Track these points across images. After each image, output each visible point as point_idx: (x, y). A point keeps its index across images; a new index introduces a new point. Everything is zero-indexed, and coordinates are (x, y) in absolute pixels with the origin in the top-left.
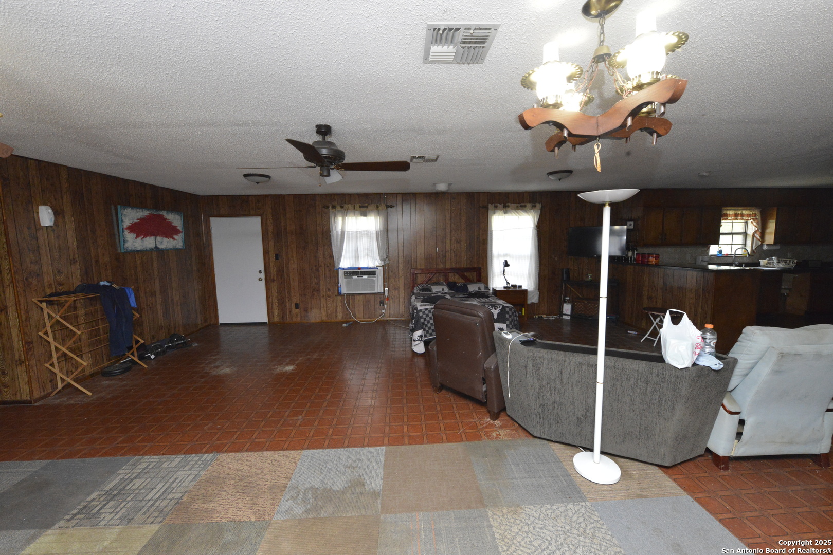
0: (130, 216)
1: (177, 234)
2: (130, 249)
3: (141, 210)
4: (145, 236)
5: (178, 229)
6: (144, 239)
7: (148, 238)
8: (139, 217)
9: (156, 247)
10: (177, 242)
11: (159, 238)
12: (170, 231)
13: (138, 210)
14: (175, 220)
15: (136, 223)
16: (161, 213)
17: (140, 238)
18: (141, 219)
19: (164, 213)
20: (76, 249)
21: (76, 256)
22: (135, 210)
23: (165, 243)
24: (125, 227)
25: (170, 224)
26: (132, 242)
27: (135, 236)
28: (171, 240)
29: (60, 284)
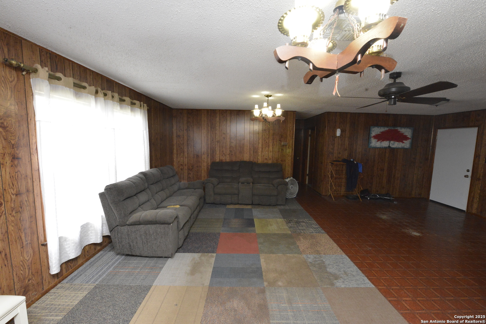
0: (376, 131)
1: (406, 140)
2: (373, 146)
3: (383, 128)
4: (383, 141)
5: (408, 137)
6: (382, 142)
7: (385, 142)
8: (381, 131)
9: (389, 147)
10: (407, 144)
11: (392, 142)
12: (401, 138)
13: (381, 128)
14: (407, 132)
15: (379, 134)
16: (396, 129)
17: (380, 141)
18: (382, 132)
19: (399, 129)
20: (348, 145)
21: (347, 148)
22: (379, 128)
23: (396, 145)
24: (372, 136)
25: (402, 134)
26: (375, 143)
27: (377, 141)
28: (401, 143)
29: (339, 158)
